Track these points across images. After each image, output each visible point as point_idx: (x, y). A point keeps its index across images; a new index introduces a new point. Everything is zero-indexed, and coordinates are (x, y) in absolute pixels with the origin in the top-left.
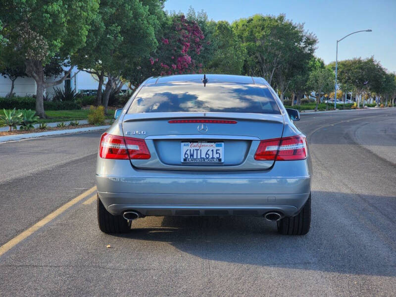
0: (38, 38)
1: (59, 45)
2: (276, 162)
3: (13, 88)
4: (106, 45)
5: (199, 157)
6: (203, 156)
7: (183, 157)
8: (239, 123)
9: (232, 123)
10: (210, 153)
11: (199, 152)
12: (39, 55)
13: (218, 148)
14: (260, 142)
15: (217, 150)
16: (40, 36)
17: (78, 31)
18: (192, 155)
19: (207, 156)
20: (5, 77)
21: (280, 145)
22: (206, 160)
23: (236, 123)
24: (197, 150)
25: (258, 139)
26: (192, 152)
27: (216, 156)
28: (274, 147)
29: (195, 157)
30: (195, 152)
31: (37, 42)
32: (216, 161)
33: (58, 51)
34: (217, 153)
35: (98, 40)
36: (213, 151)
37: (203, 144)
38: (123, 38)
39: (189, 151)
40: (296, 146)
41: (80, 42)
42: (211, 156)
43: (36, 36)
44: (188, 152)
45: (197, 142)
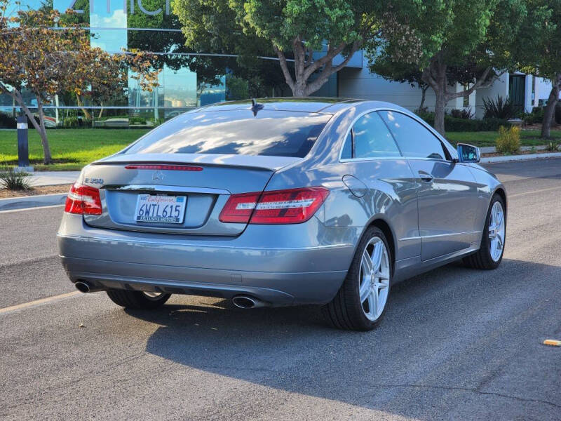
0: (407, 33)
1: (439, 40)
2: (249, 225)
3: (423, 100)
4: (530, 38)
5: (155, 215)
6: (160, 213)
7: (136, 214)
8: (205, 169)
9: (197, 169)
10: (168, 210)
11: (156, 207)
12: (410, 57)
13: (178, 204)
14: (228, 197)
15: (177, 206)
16: (410, 30)
17: (474, 21)
18: (148, 212)
19: (165, 214)
20: (413, 85)
21: (258, 202)
22: (163, 220)
23: (202, 169)
24: (154, 205)
25: (227, 192)
26: (148, 208)
27: (174, 214)
28: (250, 204)
29: (151, 214)
30: (152, 207)
31: (406, 39)
32: (173, 221)
33: (440, 49)
34: (176, 210)
35: (516, 31)
36: (172, 207)
37: (162, 197)
38: (555, 26)
39: (145, 207)
40: (288, 204)
41: (476, 36)
42: (169, 214)
43: (405, 30)
44: (144, 209)
45: (155, 195)
